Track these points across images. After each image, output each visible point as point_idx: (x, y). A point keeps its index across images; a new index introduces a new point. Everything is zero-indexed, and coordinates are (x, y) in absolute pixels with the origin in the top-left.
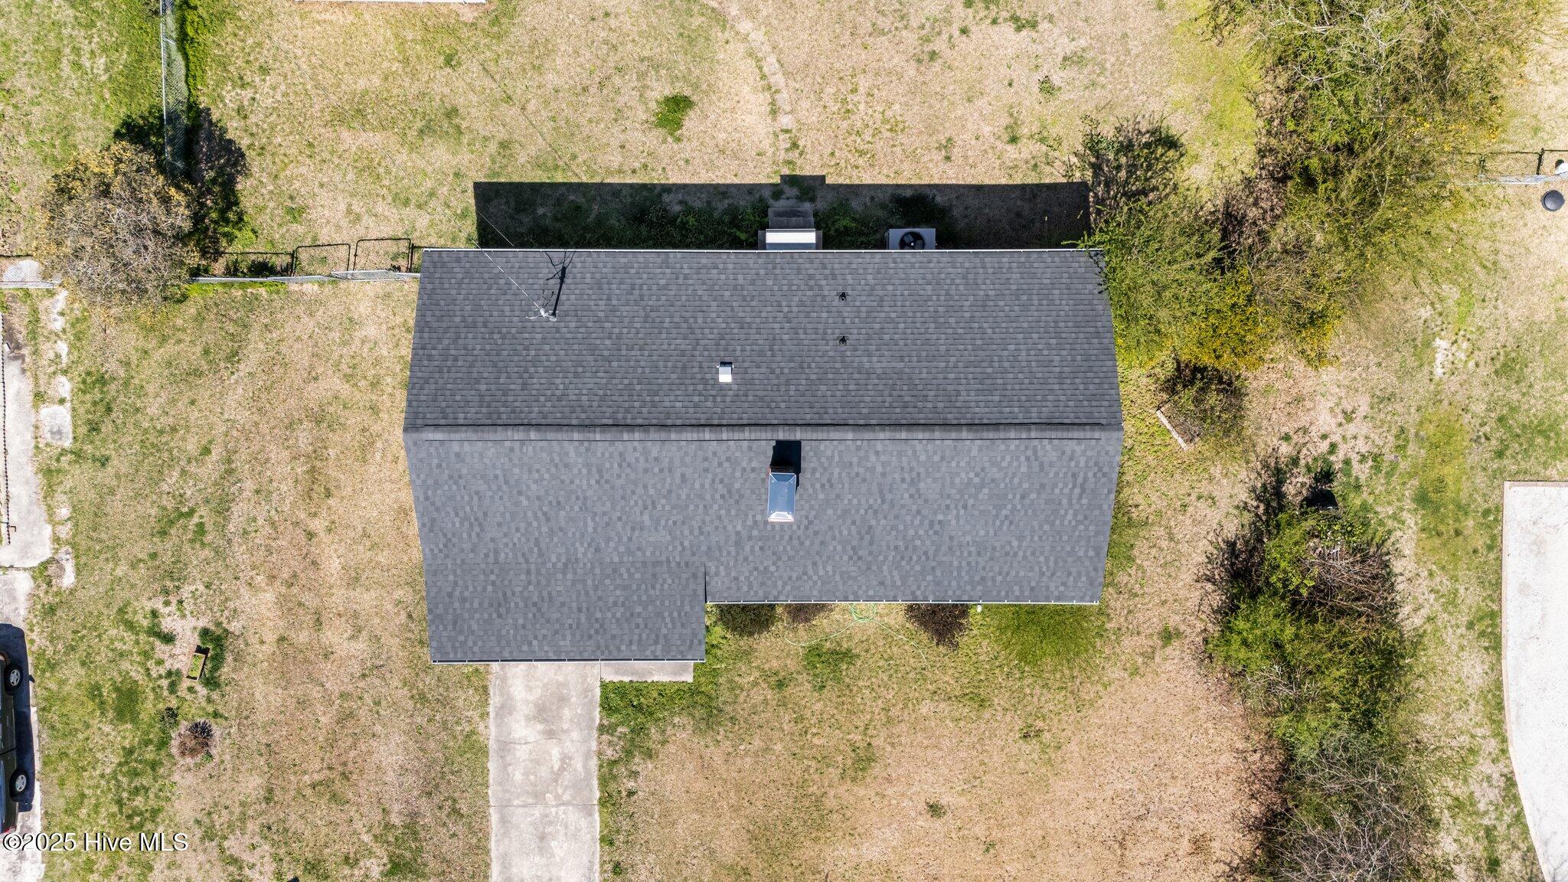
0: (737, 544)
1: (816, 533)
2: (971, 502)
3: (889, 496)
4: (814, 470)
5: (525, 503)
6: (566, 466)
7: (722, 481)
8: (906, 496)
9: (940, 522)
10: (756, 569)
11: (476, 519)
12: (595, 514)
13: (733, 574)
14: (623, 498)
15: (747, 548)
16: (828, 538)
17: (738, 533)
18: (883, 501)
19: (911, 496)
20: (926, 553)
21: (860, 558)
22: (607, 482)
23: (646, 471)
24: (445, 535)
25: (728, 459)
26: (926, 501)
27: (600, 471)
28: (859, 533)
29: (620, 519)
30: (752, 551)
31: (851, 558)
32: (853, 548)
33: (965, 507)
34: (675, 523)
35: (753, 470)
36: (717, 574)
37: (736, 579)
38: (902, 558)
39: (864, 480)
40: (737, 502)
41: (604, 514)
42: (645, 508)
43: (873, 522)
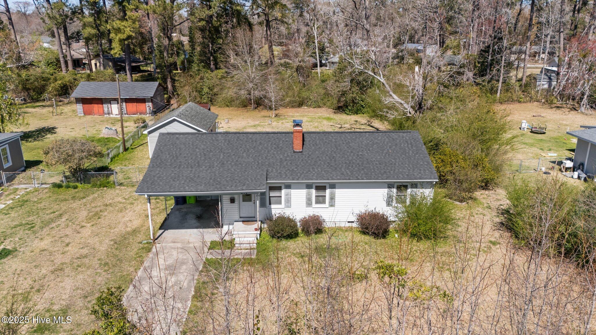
0: (280, 162)
1: (312, 159)
2: (371, 149)
3: (339, 148)
4: (309, 141)
5: (197, 150)
6: (217, 140)
7: (275, 144)
8: (346, 147)
9: (361, 155)
10: (289, 170)
11: (176, 156)
12: (224, 153)
13: (279, 171)
14: (236, 148)
15: (285, 163)
16: (318, 160)
17: (281, 159)
18: (337, 149)
19: (348, 147)
20: (358, 164)
21: (331, 166)
22: (231, 144)
23: (246, 141)
24: (161, 160)
25: (277, 138)
26: (354, 149)
27: (229, 141)
28: (329, 158)
29: (234, 155)
30: (287, 164)
31: (328, 166)
32: (328, 163)
33: (369, 150)
34: (256, 156)
35: (287, 141)
36: (272, 171)
37: (280, 173)
38: (349, 166)
39: (329, 143)
40: (281, 149)
41: (228, 153)
42: (245, 151)
43: (335, 155)
